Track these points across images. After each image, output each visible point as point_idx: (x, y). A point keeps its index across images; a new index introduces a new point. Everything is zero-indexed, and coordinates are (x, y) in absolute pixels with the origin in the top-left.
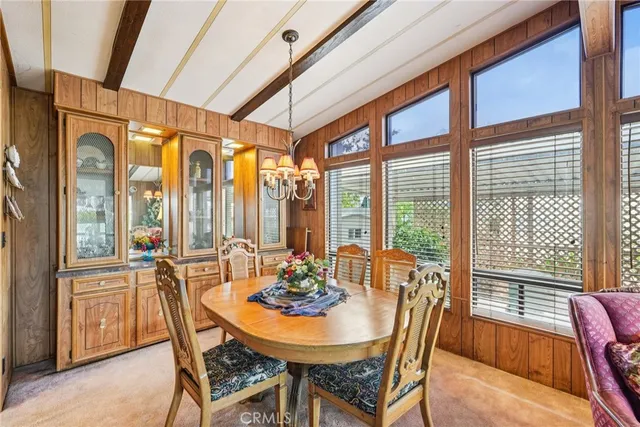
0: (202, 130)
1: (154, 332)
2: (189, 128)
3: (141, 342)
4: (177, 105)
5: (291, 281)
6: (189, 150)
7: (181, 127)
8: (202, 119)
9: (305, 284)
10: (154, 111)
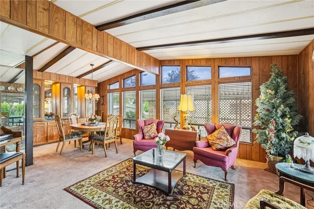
0: (67, 81)
1: (52, 139)
2: (63, 81)
3: (49, 142)
4: (60, 75)
5: (91, 121)
6: (63, 87)
7: (61, 81)
8: (67, 79)
9: (94, 121)
10: (53, 77)
